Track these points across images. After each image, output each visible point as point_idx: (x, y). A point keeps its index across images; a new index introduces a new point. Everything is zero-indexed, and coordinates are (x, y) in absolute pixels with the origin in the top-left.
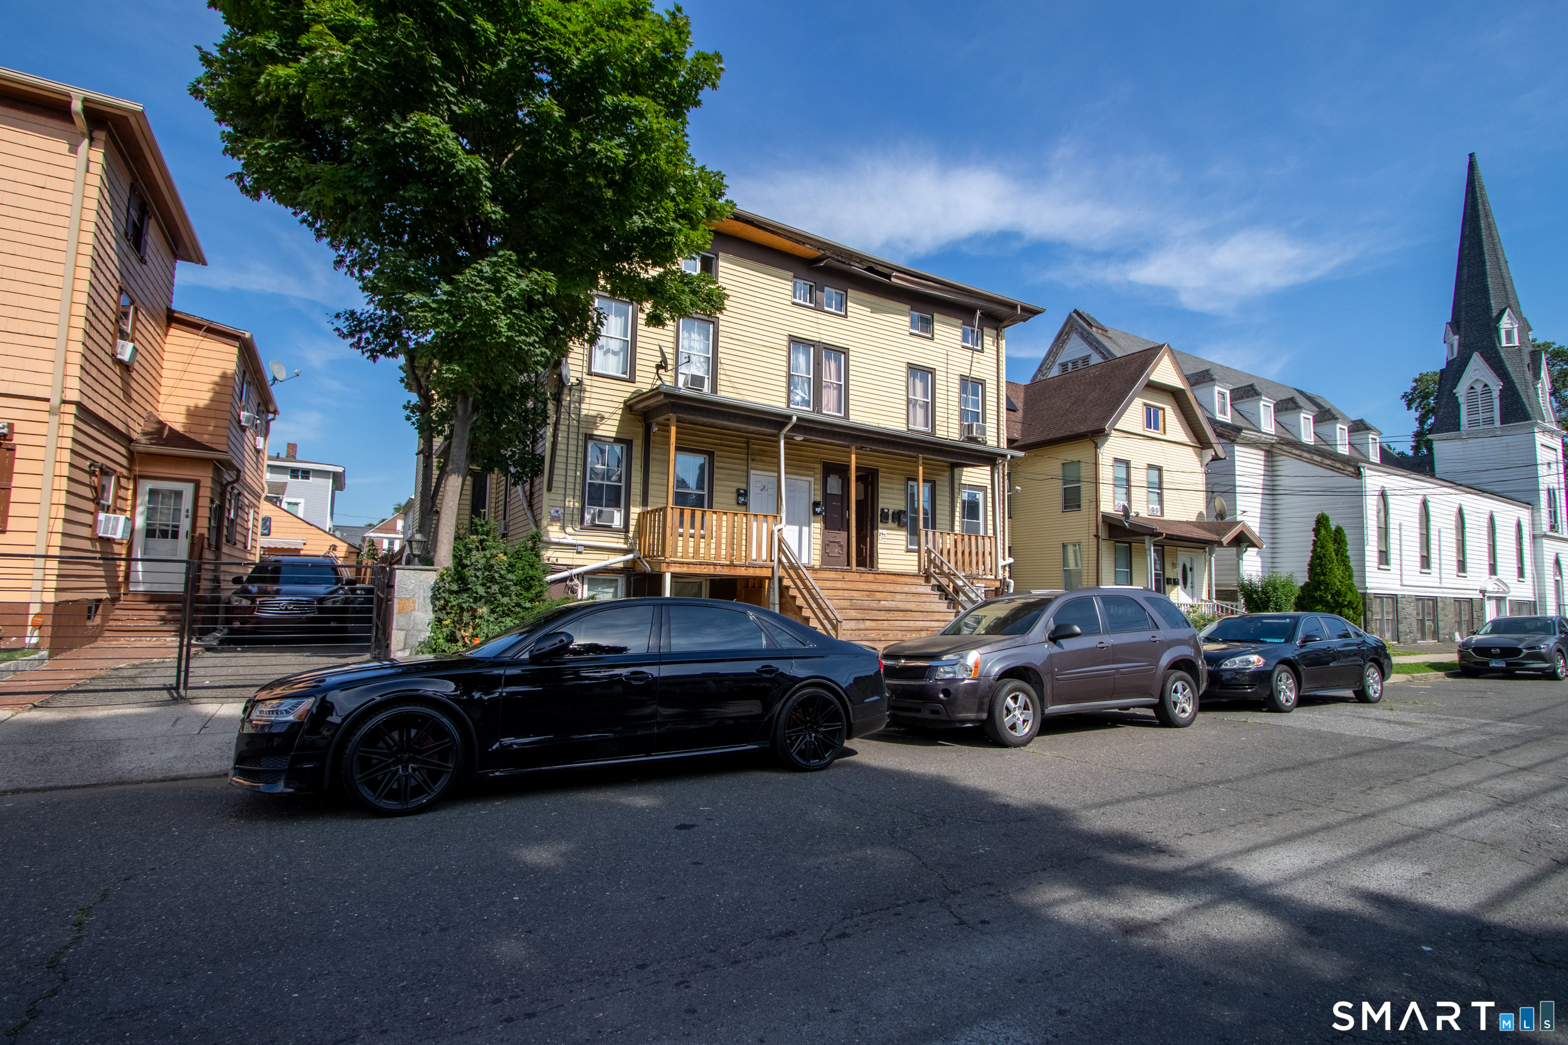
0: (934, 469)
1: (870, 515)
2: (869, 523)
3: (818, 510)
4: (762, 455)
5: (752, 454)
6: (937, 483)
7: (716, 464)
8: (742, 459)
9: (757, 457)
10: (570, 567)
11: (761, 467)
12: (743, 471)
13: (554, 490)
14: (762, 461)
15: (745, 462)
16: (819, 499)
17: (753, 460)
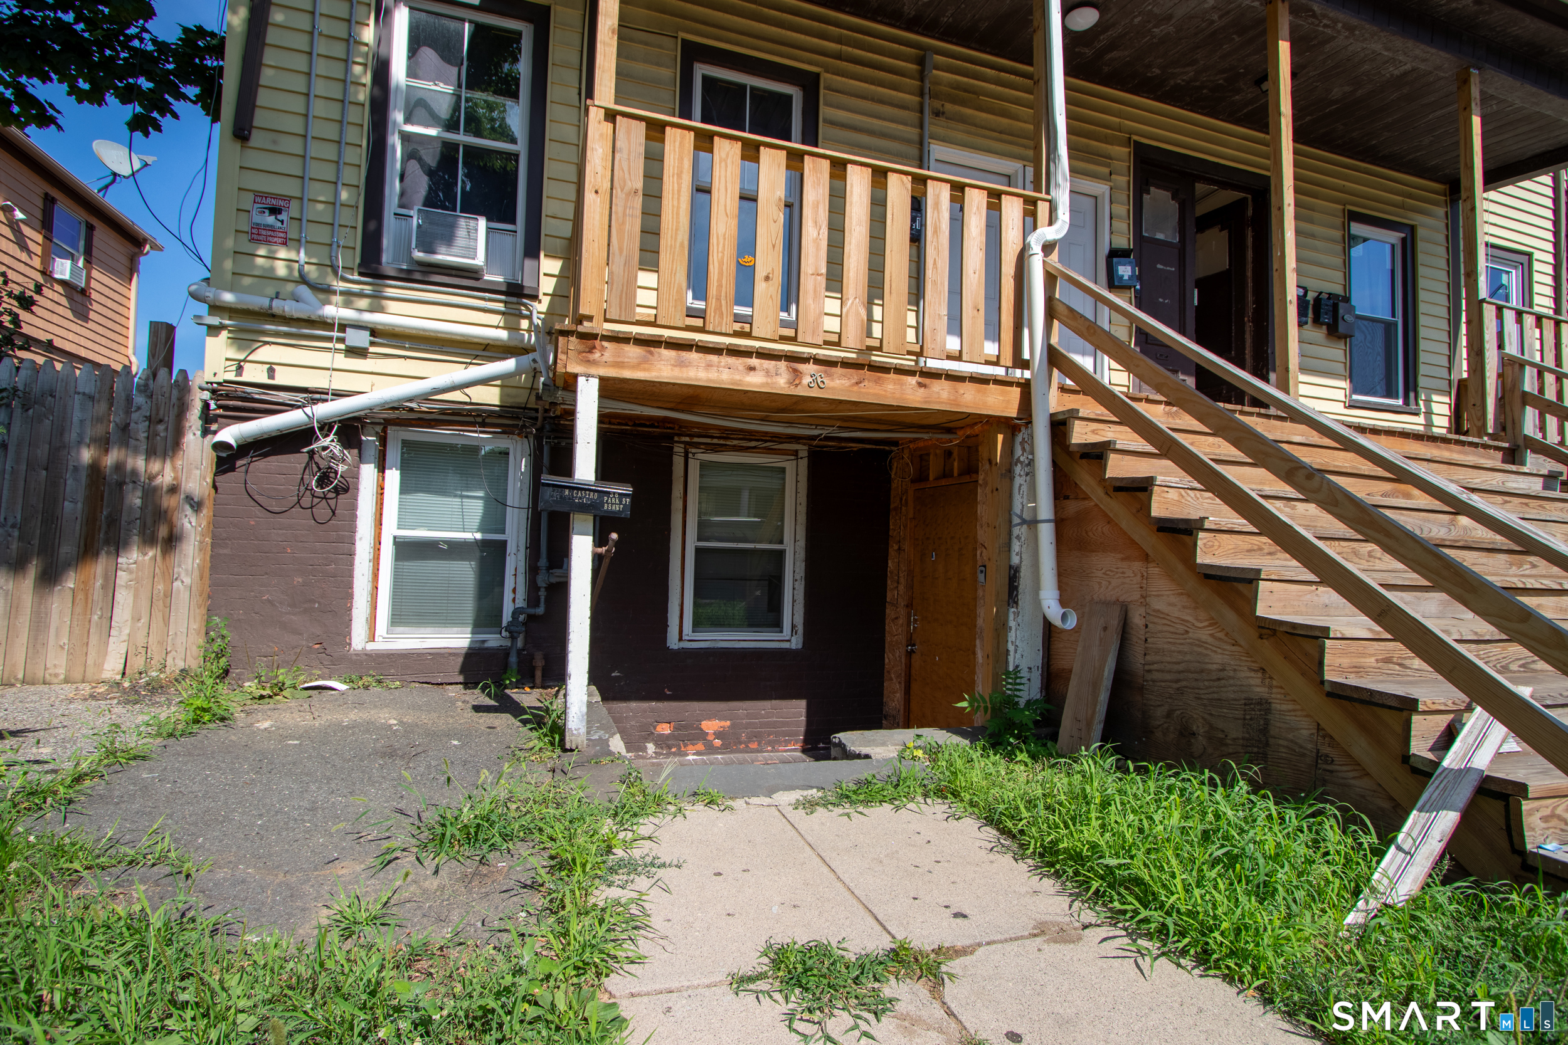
0: (1410, 196)
1: (1251, 306)
2: (1249, 327)
3: (1125, 271)
4: (963, 103)
5: (934, 96)
6: (1421, 232)
7: (825, 111)
8: (903, 107)
9: (949, 107)
10: (315, 395)
11: (960, 136)
12: (907, 141)
13: (257, 139)
14: (962, 120)
15: (913, 116)
16: (1123, 241)
17: (937, 114)
